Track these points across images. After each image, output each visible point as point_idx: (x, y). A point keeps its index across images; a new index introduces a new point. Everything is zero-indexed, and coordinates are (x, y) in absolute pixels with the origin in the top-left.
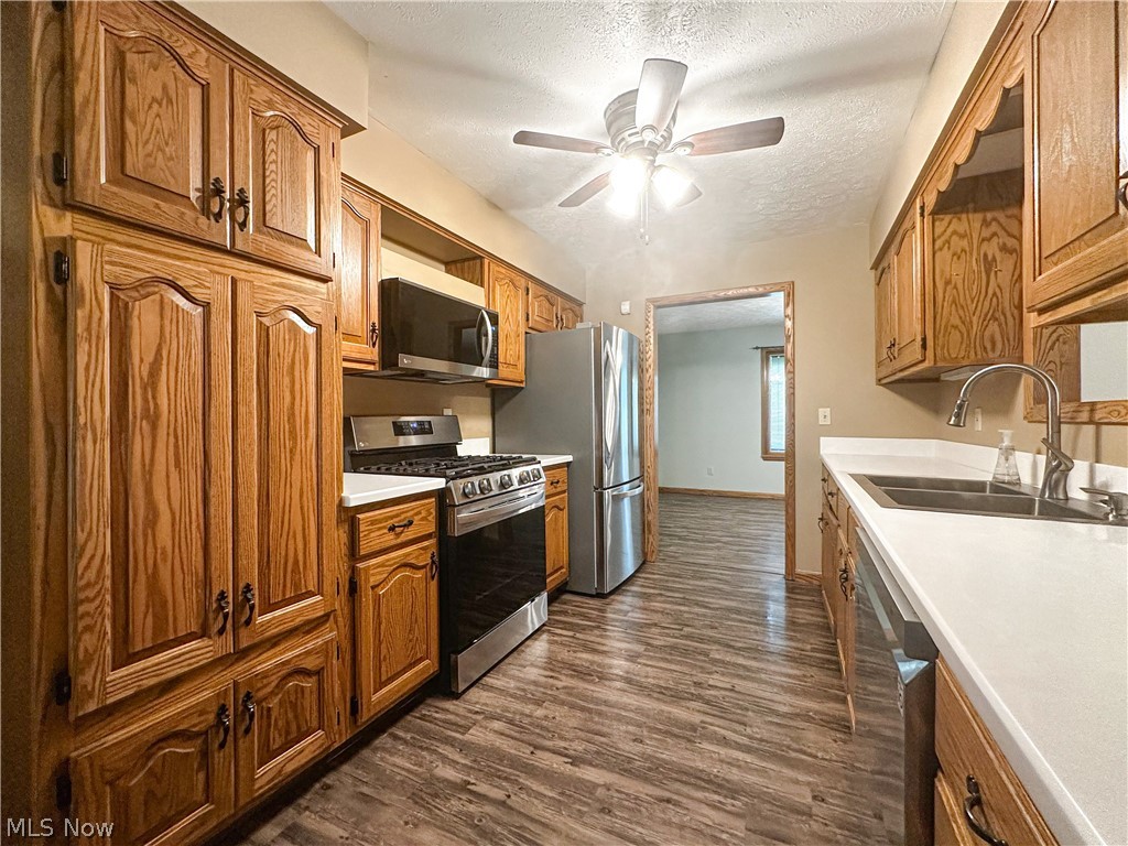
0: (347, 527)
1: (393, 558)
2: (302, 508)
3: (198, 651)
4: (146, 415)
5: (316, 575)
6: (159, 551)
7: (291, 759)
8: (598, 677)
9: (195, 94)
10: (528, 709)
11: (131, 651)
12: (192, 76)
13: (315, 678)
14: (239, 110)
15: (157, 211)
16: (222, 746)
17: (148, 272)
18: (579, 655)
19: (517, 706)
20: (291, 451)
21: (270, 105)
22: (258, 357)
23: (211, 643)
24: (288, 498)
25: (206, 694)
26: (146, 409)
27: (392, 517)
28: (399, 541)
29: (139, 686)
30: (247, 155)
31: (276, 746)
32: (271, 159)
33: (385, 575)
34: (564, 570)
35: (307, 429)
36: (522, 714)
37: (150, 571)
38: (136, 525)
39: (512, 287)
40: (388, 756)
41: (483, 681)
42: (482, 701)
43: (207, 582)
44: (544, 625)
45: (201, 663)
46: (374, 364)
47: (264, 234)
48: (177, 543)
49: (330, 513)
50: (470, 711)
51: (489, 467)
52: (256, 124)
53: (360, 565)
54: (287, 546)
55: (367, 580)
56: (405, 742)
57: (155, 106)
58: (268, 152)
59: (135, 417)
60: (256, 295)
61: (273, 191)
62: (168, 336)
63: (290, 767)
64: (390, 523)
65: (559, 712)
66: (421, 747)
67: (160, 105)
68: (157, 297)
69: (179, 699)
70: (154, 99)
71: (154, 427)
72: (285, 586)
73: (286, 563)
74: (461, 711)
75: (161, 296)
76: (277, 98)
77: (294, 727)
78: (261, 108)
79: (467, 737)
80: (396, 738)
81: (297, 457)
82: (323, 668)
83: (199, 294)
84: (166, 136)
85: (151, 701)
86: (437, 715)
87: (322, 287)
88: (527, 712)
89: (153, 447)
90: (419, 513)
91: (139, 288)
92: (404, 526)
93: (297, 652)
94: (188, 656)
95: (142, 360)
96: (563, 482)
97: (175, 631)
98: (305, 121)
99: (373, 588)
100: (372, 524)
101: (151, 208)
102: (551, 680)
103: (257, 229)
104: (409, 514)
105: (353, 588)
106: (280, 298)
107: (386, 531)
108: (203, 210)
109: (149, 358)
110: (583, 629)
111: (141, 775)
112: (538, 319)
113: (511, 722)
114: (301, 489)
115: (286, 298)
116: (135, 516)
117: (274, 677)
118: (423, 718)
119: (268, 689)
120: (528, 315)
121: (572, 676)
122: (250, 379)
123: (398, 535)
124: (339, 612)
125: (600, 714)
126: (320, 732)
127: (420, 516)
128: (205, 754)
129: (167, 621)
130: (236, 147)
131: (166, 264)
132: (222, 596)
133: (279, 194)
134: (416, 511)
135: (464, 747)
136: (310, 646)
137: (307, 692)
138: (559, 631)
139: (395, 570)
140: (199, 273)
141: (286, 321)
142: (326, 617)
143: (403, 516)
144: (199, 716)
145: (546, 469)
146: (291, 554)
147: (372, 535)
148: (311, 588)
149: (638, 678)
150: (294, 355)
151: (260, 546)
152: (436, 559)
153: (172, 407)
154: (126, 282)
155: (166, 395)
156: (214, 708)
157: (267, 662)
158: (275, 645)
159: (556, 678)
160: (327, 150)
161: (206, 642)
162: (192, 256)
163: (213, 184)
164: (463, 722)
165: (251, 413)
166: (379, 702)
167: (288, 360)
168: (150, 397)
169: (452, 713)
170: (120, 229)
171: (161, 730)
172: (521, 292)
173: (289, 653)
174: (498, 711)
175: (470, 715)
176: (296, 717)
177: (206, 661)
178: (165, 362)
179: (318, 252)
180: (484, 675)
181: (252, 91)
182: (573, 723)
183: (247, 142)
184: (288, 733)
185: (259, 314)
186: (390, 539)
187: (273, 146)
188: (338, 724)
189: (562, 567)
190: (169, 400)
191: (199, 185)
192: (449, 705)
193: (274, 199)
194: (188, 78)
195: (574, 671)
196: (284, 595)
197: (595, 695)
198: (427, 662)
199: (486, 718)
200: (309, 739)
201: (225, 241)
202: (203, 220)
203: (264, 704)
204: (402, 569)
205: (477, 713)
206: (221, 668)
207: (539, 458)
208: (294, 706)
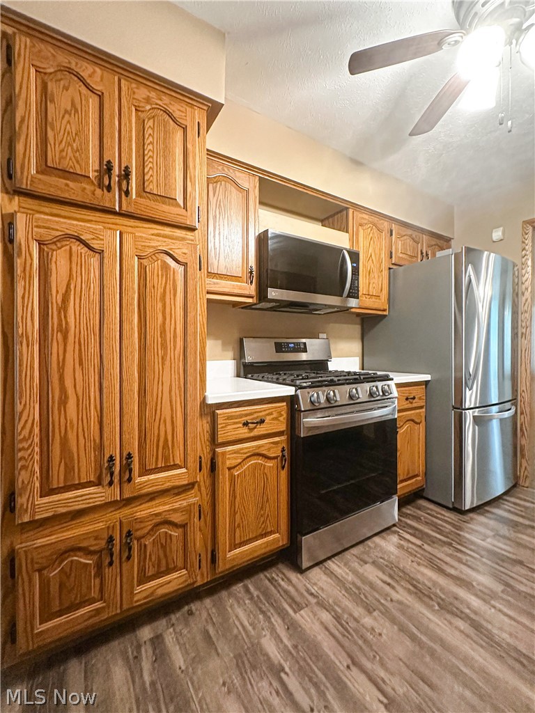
0: (209, 419)
1: (246, 448)
2: (171, 402)
3: (95, 494)
4: (60, 329)
5: (182, 452)
6: (69, 422)
7: (162, 585)
8: (439, 604)
9: (93, 102)
10: (358, 611)
11: (51, 487)
12: (92, 90)
13: (181, 530)
14: (125, 110)
15: (66, 188)
16: (111, 564)
17: (61, 231)
18: (423, 569)
19: (348, 603)
20: (163, 358)
21: (148, 100)
22: (139, 289)
23: (104, 491)
24: (160, 393)
25: (101, 525)
26: (60, 324)
27: (246, 415)
28: (252, 434)
29: (55, 511)
30: (130, 141)
31: (150, 574)
32: (149, 141)
33: (239, 461)
34: (419, 478)
35: (175, 342)
36: (351, 615)
37: (62, 435)
38: (53, 402)
39: (375, 229)
40: (236, 606)
41: (325, 564)
42: (320, 584)
43: (101, 447)
44: (394, 525)
45: (96, 504)
46: (252, 297)
47: (145, 198)
48: (80, 417)
49: (194, 408)
50: (308, 591)
51: (339, 380)
52: (138, 117)
53: (219, 450)
54: (159, 428)
55: (224, 463)
56: (252, 598)
57: (67, 116)
58: (147, 136)
59: (53, 330)
60: (137, 243)
61: (150, 165)
62: (75, 276)
63: (160, 592)
64: (244, 419)
65: (387, 630)
66: (260, 609)
67: (70, 115)
68: (68, 247)
69: (84, 525)
70: (66, 111)
71: (65, 338)
72: (157, 458)
73: (158, 441)
74: (300, 586)
75: (71, 247)
76: (153, 94)
77: (164, 562)
78: (142, 104)
79: (297, 617)
80: (247, 590)
81: (167, 363)
82: (187, 524)
83: (95, 244)
84: (74, 135)
85: (66, 523)
86: (282, 583)
87: (189, 235)
88: (356, 614)
89: (65, 351)
90: (271, 414)
91: (57, 243)
92: (257, 423)
93: (167, 507)
94: (87, 497)
95: (57, 292)
96: (420, 399)
97: (79, 479)
98: (175, 109)
99: (229, 469)
100: (228, 419)
101: (63, 186)
102: (387, 588)
103: (138, 195)
104: (261, 414)
105: (213, 467)
106: (153, 244)
107: (241, 425)
108: (99, 185)
109: (62, 290)
110: (433, 541)
111: (57, 571)
112: (401, 255)
113: (337, 618)
114: (171, 385)
115: (159, 244)
116: (53, 397)
117: (150, 523)
118: (271, 580)
119: (146, 531)
120: (391, 253)
121: (409, 591)
122: (132, 304)
123: (251, 430)
124: (202, 484)
125: (432, 653)
126: (184, 572)
127: (272, 417)
128: (99, 566)
129: (74, 470)
130: (122, 136)
131: (73, 225)
132: (111, 459)
133: (155, 167)
134: (267, 412)
135: (292, 627)
136: (177, 505)
137: (174, 539)
138: (408, 536)
139: (248, 457)
140: (96, 229)
141: (159, 261)
142: (191, 486)
143: (255, 415)
144: (95, 539)
145: (399, 386)
146: (162, 434)
147: (229, 427)
148: (178, 462)
149: (490, 627)
150: (165, 286)
151: (140, 426)
152: (286, 453)
153: (77, 324)
154: (47, 239)
155: (73, 315)
156: (105, 536)
157: (144, 511)
158: (152, 499)
159: (393, 588)
160: (193, 129)
161: (99, 489)
162: (93, 219)
163: (106, 165)
164: (298, 599)
165: (132, 329)
166: (234, 559)
167: (161, 290)
168: (63, 317)
169: (294, 586)
170: (46, 204)
171: (69, 544)
172: (385, 234)
173: (161, 507)
174: (331, 601)
175: (305, 594)
176: (166, 556)
177: (99, 503)
178: (72, 293)
179: (185, 207)
180: (329, 558)
181: (134, 93)
182: (399, 651)
183: (131, 131)
184: (159, 566)
185: (140, 258)
186: (244, 432)
187: (150, 131)
188: (200, 568)
189: (417, 476)
190: (75, 318)
191: (97, 167)
192: (293, 576)
193: (151, 171)
194: (89, 92)
195: (415, 586)
196: (156, 464)
197: (432, 626)
198: (277, 535)
199: (318, 603)
200: (175, 575)
201: (115, 205)
202: (98, 192)
203: (142, 540)
204: (256, 457)
205: (312, 594)
206: (112, 509)
207: (391, 375)
208: (164, 547)
